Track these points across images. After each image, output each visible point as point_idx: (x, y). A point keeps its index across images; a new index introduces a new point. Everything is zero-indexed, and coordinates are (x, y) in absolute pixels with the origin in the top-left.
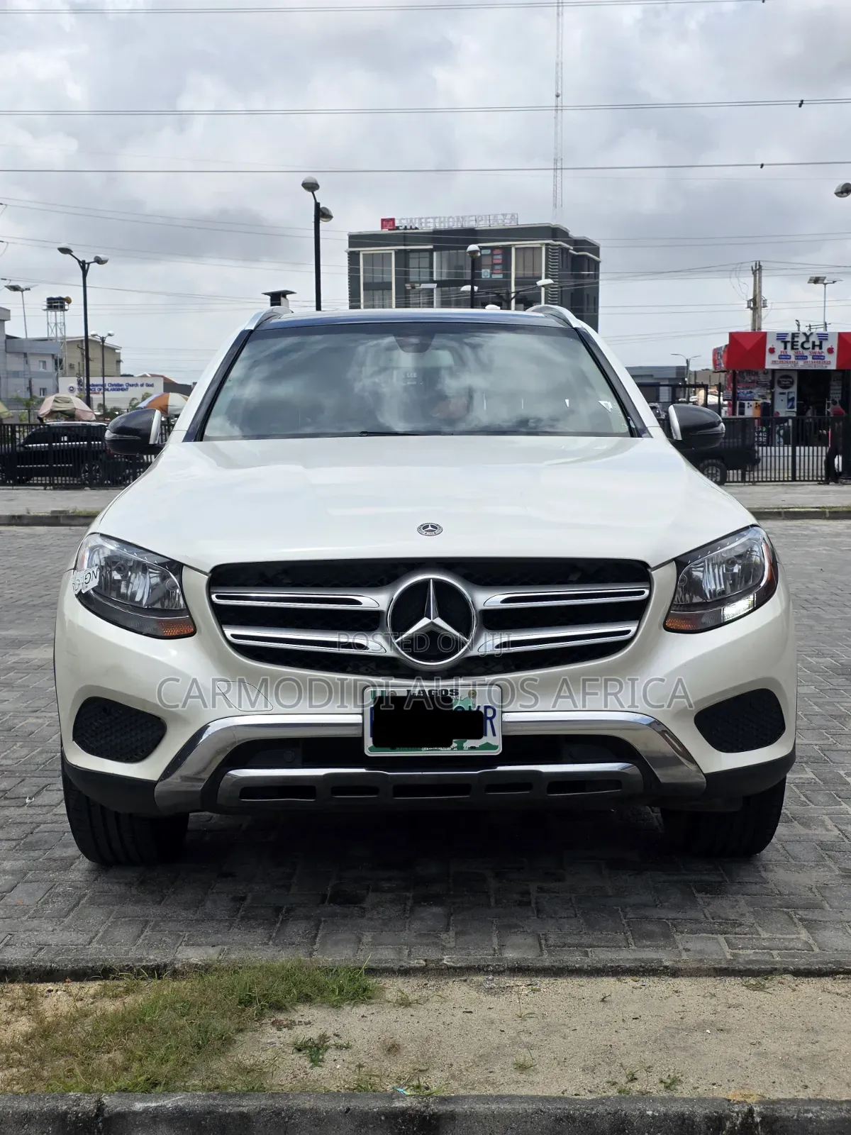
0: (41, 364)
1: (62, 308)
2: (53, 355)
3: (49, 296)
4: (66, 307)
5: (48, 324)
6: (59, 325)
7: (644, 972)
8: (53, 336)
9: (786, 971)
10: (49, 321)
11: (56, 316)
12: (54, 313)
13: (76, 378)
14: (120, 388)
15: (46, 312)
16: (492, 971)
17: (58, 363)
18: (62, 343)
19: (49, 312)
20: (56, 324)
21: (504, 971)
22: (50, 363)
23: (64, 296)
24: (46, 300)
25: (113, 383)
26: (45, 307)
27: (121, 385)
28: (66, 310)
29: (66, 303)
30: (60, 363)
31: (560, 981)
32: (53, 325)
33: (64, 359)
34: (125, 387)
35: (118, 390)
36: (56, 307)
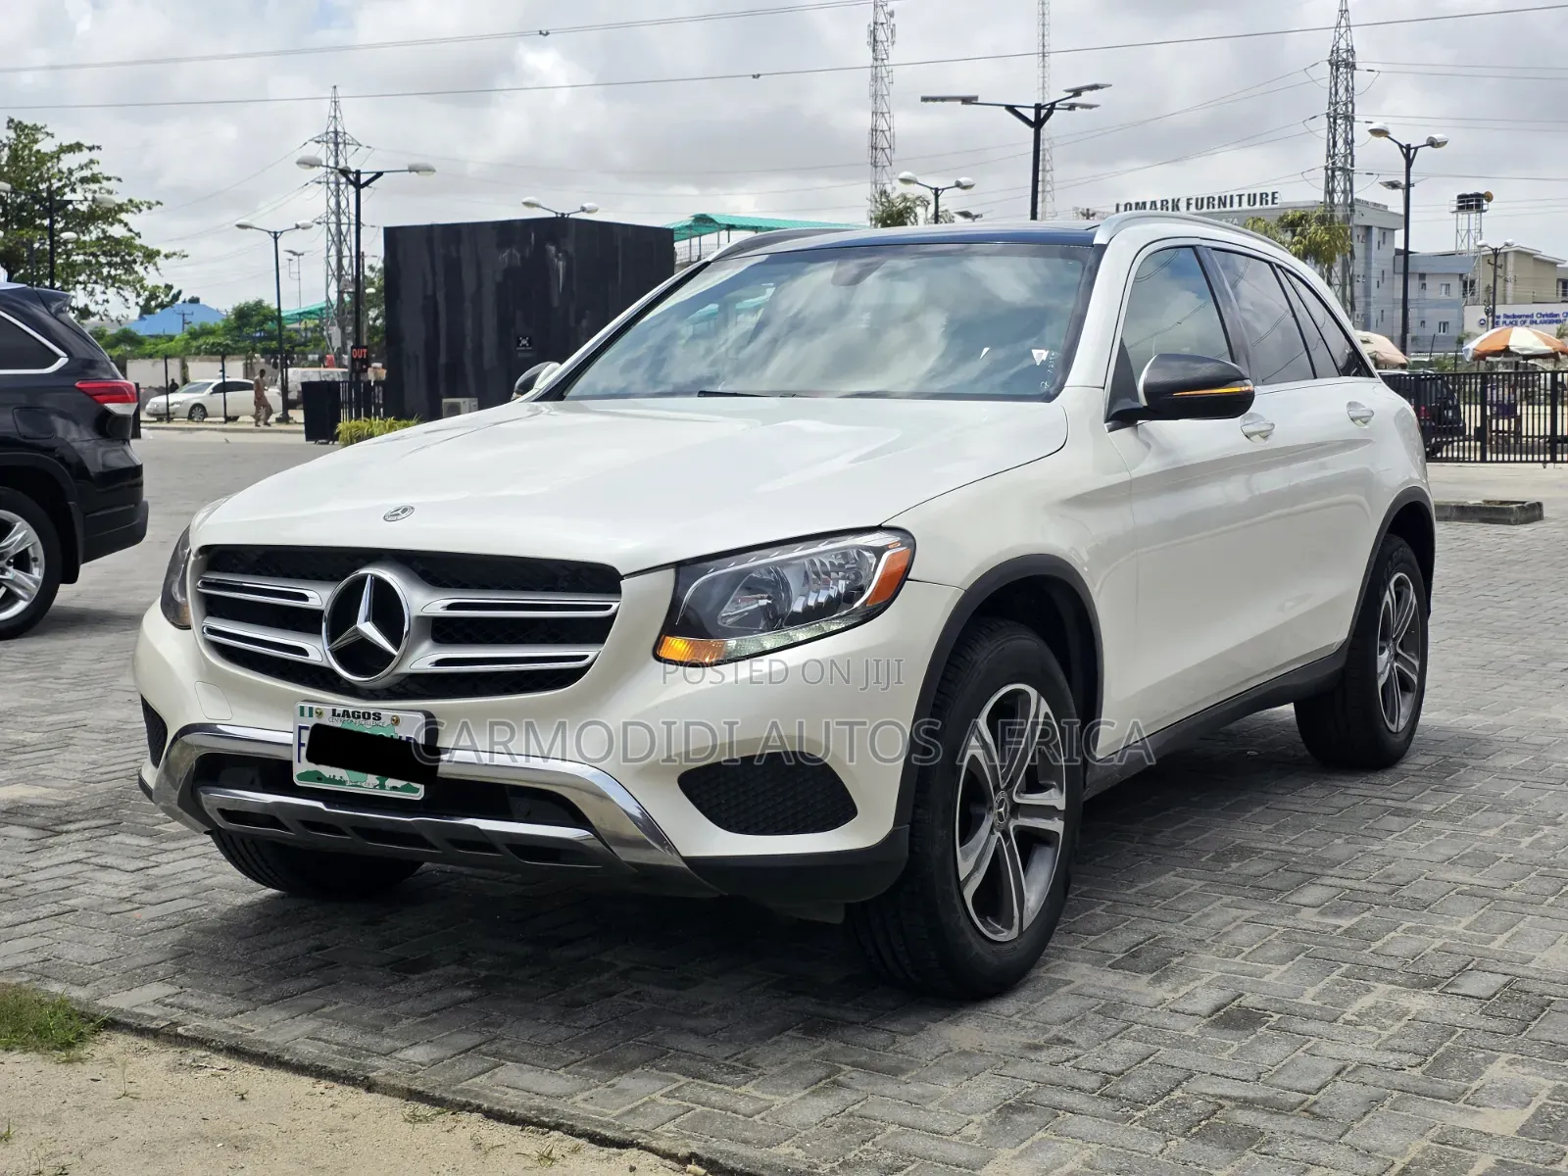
0: (1444, 287)
1: (1479, 208)
2: (1461, 275)
3: (1461, 193)
4: (1485, 207)
5: (1458, 231)
6: (1473, 232)
7: (344, 1078)
8: (1464, 248)
9: (478, 1109)
10: (1459, 228)
11: (1469, 218)
12: (1466, 216)
13: (1484, 307)
14: (1555, 319)
15: (1455, 215)
16: (213, 1047)
17: (1468, 286)
18: (1475, 257)
19: (1460, 215)
20: (1469, 231)
21: (221, 1050)
22: (1456, 287)
23: (1482, 192)
24: (1456, 198)
25: (1544, 313)
26: (1455, 209)
27: (1556, 315)
28: (1485, 211)
29: (1484, 202)
30: (1471, 286)
31: (267, 1071)
32: (1464, 233)
33: (1477, 281)
34: (1562, 318)
35: (1550, 322)
36: (1470, 207)
